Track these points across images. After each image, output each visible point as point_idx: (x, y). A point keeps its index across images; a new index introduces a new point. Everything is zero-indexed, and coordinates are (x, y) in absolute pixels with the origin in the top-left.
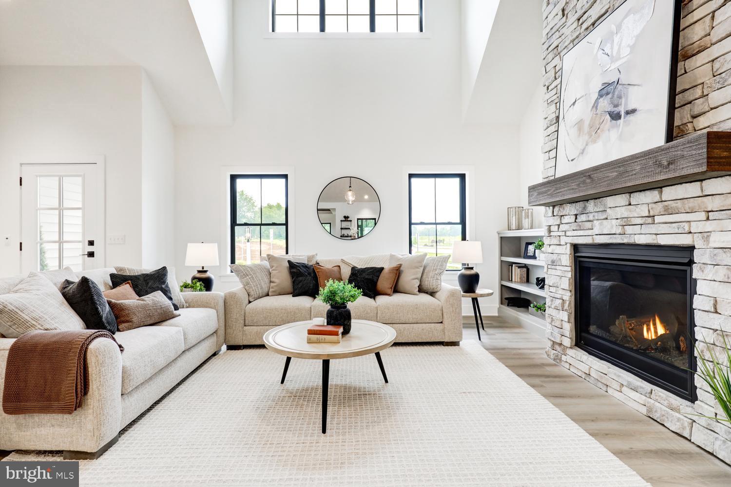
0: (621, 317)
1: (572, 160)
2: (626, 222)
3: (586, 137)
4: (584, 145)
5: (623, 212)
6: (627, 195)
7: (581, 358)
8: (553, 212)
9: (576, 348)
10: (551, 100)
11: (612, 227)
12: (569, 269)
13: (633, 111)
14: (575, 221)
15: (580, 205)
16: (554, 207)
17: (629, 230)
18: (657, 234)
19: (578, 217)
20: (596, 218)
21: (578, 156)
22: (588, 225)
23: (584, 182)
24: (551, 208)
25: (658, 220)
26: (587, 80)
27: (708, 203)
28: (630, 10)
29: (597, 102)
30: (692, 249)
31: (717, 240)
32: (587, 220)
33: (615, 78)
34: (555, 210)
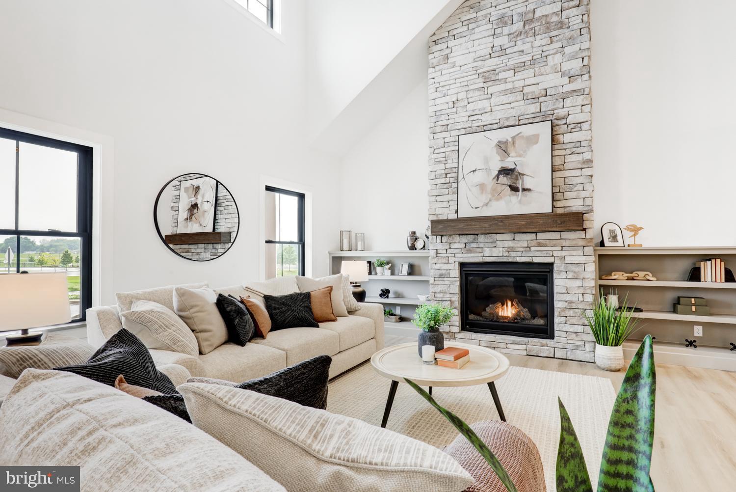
0: (490, 305)
1: (476, 208)
2: (511, 250)
3: (490, 196)
4: (488, 200)
5: (511, 244)
6: (513, 234)
7: (470, 337)
8: (441, 239)
9: (463, 331)
10: (439, 160)
11: (500, 252)
12: (458, 279)
13: (529, 190)
14: (465, 247)
15: (471, 238)
16: (442, 236)
17: (513, 254)
18: (532, 257)
19: (467, 244)
20: (487, 246)
21: (483, 206)
22: (480, 250)
23: (496, 224)
24: (440, 237)
25: (532, 249)
26: (486, 160)
27: (563, 243)
28: (521, 133)
29: (498, 177)
30: (552, 264)
31: (569, 260)
32: (478, 246)
33: (511, 166)
34: (443, 238)
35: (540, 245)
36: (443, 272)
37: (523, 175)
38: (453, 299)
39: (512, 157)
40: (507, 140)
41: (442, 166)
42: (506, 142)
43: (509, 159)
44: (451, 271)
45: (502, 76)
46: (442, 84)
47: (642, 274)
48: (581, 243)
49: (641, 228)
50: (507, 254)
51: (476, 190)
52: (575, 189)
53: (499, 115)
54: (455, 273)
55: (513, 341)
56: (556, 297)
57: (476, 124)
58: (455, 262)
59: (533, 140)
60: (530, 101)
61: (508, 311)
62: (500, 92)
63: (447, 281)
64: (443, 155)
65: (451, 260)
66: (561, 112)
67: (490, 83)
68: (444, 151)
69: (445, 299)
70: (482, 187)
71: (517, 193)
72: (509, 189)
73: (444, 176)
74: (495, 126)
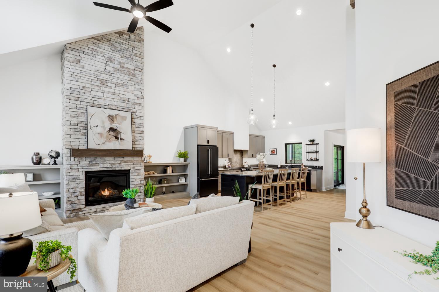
0: (98, 191)
1: (98, 145)
2: (113, 164)
3: (105, 140)
5: (113, 162)
6: (114, 158)
7: (90, 208)
9: (87, 207)
11: (108, 165)
12: (84, 180)
13: (123, 139)
14: (89, 163)
15: (92, 159)
17: (114, 166)
18: (122, 168)
20: (101, 163)
21: (101, 144)
22: (97, 165)
24: (73, 158)
25: (122, 164)
26: (103, 122)
27: (134, 162)
28: (119, 114)
29: (109, 131)
30: (129, 170)
31: (136, 168)
32: (96, 163)
33: (116, 128)
34: (75, 158)
35: (125, 162)
36: (75, 177)
37: (120, 132)
38: (81, 191)
39: (116, 124)
40: (113, 115)
41: (75, 119)
42: (113, 116)
43: (114, 124)
44: (80, 176)
45: (109, 84)
46: (75, 74)
47: (152, 172)
48: (140, 162)
49: (151, 156)
50: (111, 166)
51: (98, 136)
52: (138, 141)
53: (108, 102)
54: (83, 177)
55: (114, 205)
56: (131, 183)
57: (96, 103)
58: (82, 171)
59: (124, 118)
60: (122, 101)
61: (106, 193)
62: (109, 92)
63: (77, 181)
64: (76, 113)
65: (80, 170)
66: (134, 110)
67: (104, 86)
68: (77, 111)
69: (76, 191)
70: (101, 134)
71: (118, 140)
72: (115, 138)
73: (77, 125)
74: (106, 107)
